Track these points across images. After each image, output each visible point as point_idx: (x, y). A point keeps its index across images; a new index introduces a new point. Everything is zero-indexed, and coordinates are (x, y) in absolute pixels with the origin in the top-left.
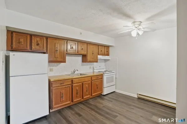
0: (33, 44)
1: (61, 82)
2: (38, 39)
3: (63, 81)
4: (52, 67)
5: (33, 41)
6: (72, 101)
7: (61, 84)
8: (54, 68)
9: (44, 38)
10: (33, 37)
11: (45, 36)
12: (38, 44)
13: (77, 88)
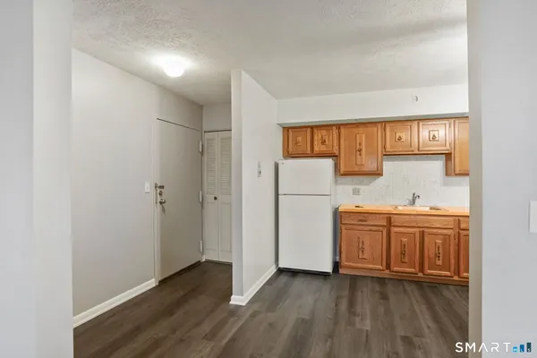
0: (316, 143)
1: (362, 216)
2: (324, 132)
3: (366, 215)
4: (358, 187)
5: (316, 138)
6: (388, 267)
7: (360, 220)
8: (363, 188)
9: (334, 128)
10: (315, 131)
11: (334, 125)
12: (323, 142)
13: (405, 240)
